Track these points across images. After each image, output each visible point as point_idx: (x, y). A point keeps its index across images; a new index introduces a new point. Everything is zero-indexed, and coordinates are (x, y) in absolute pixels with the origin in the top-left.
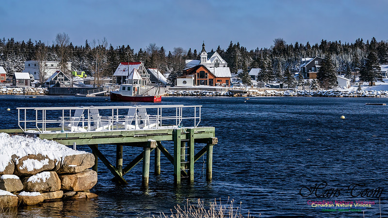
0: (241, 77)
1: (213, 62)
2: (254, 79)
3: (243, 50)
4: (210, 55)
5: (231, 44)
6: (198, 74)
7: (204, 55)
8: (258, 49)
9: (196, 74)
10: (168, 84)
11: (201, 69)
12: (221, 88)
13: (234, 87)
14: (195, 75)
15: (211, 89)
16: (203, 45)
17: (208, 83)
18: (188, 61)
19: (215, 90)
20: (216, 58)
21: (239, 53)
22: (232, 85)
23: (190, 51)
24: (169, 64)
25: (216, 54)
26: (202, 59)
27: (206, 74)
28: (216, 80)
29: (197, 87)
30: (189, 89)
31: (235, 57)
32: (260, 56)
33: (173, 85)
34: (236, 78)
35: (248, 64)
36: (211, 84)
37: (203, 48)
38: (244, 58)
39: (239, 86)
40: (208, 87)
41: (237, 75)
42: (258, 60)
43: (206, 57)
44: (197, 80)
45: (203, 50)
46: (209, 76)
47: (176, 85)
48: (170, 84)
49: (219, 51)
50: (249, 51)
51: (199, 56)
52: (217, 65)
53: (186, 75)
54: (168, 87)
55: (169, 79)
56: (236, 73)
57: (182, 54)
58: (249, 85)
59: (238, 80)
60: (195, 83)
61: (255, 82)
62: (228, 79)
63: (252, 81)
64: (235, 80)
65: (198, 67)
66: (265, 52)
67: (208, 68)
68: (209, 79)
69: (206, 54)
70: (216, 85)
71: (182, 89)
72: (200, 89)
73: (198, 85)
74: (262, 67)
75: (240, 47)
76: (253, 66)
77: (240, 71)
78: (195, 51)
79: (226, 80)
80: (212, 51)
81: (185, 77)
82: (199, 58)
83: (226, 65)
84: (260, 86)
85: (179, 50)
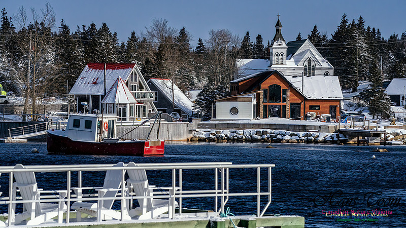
0: (366, 100)
1: (300, 65)
2: (399, 105)
3: (372, 36)
4: (293, 48)
5: (344, 22)
6: (265, 91)
7: (279, 48)
9: (261, 92)
10: (197, 116)
11: (272, 81)
12: (319, 123)
13: (348, 123)
14: (259, 95)
15: (295, 128)
16: (278, 24)
17: (288, 113)
18: (242, 62)
19: (304, 128)
20: (308, 55)
21: (361, 44)
22: (344, 117)
23: (246, 39)
24: (198, 69)
25: (307, 46)
26: (274, 58)
27: (285, 92)
28: (307, 107)
29: (262, 121)
30: (245, 126)
31: (352, 52)
33: (207, 118)
34: (355, 102)
35: (382, 67)
36: (295, 114)
37: (278, 30)
38: (373, 54)
39: (360, 120)
40: (288, 121)
41: (357, 93)
43: (285, 52)
44: (262, 105)
45: (278, 36)
46: (290, 98)
47: (215, 116)
48: (200, 116)
49: (316, 39)
52: (309, 71)
53: (238, 93)
54: (196, 121)
55: (198, 102)
56: (355, 90)
57: (229, 46)
58: (386, 117)
59: (359, 105)
60: (257, 114)
61: (399, 111)
62: (334, 104)
63: (393, 108)
64: (351, 105)
65: (265, 75)
67: (289, 79)
68: (292, 104)
69: (284, 45)
70: (306, 117)
71: (229, 126)
72: (270, 126)
73: (265, 116)
75: (366, 28)
76: (395, 73)
77: (364, 85)
78: (259, 38)
79: (331, 107)
80: (299, 38)
81: (236, 100)
82: (266, 54)
83: (331, 72)
85: (223, 36)
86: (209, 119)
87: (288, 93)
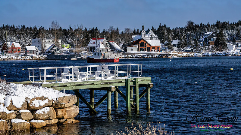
0: (167, 46)
1: (149, 37)
2: (175, 47)
3: (168, 29)
4: (147, 32)
5: (160, 25)
6: (140, 44)
7: (144, 32)
8: (177, 27)
10: (122, 51)
11: (142, 41)
12: (155, 52)
13: (162, 52)
14: (138, 45)
15: (148, 54)
16: (143, 26)
17: (146, 50)
18: (134, 37)
19: (151, 54)
20: (151, 34)
21: (165, 31)
22: (161, 50)
23: (135, 30)
24: (122, 39)
25: (151, 31)
26: (142, 35)
28: (151, 48)
30: (135, 54)
31: (163, 33)
32: (179, 32)
33: (124, 52)
35: (171, 37)
36: (148, 50)
37: (143, 28)
38: (168, 33)
39: (166, 51)
40: (146, 52)
42: (177, 35)
43: (145, 34)
44: (139, 48)
45: (143, 29)
46: (147, 46)
47: (127, 51)
48: (123, 51)
49: (153, 30)
50: (171, 29)
51: (140, 33)
52: (152, 38)
53: (133, 45)
54: (122, 53)
55: (122, 48)
56: (164, 43)
57: (130, 32)
58: (172, 50)
59: (165, 47)
60: (138, 50)
61: (175, 48)
62: (159, 47)
63: (174, 48)
64: (163, 47)
65: (140, 40)
66: (182, 29)
67: (146, 40)
69: (145, 32)
70: (151, 51)
71: (130, 54)
72: (142, 53)
73: (140, 51)
74: (180, 39)
75: (166, 27)
76: (174, 38)
77: (166, 42)
78: (138, 30)
80: (149, 29)
81: (132, 47)
82: (140, 34)
83: (158, 38)
84: (179, 50)
85: (128, 30)
86: (125, 52)
87: (146, 44)
